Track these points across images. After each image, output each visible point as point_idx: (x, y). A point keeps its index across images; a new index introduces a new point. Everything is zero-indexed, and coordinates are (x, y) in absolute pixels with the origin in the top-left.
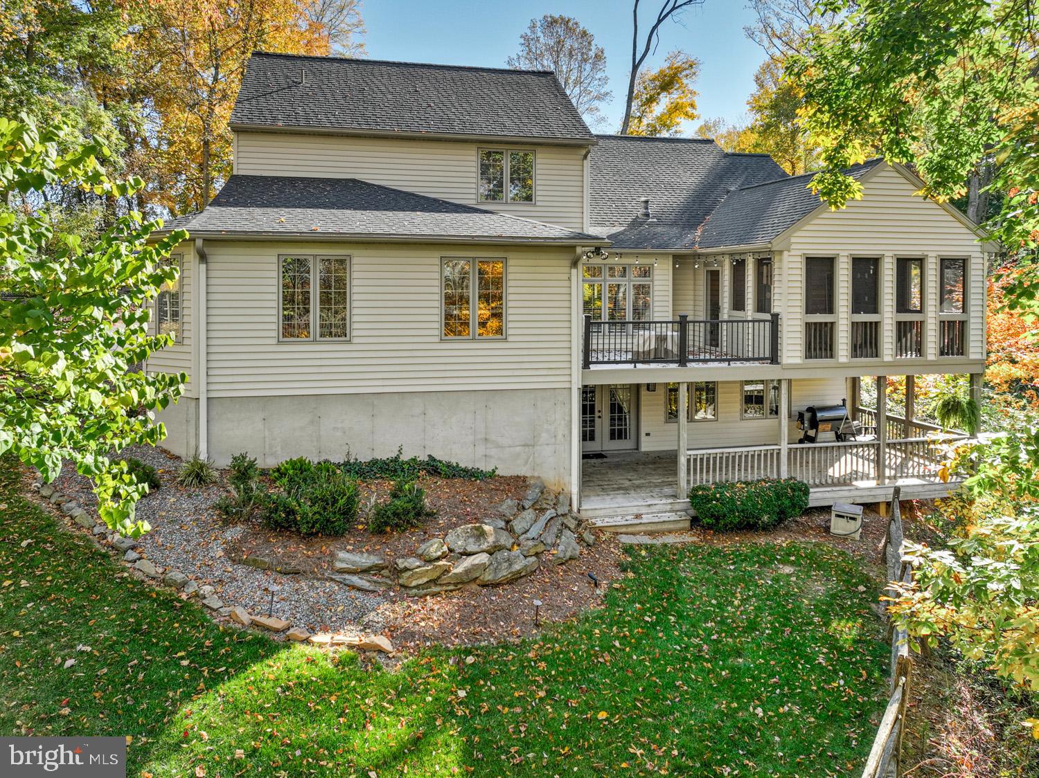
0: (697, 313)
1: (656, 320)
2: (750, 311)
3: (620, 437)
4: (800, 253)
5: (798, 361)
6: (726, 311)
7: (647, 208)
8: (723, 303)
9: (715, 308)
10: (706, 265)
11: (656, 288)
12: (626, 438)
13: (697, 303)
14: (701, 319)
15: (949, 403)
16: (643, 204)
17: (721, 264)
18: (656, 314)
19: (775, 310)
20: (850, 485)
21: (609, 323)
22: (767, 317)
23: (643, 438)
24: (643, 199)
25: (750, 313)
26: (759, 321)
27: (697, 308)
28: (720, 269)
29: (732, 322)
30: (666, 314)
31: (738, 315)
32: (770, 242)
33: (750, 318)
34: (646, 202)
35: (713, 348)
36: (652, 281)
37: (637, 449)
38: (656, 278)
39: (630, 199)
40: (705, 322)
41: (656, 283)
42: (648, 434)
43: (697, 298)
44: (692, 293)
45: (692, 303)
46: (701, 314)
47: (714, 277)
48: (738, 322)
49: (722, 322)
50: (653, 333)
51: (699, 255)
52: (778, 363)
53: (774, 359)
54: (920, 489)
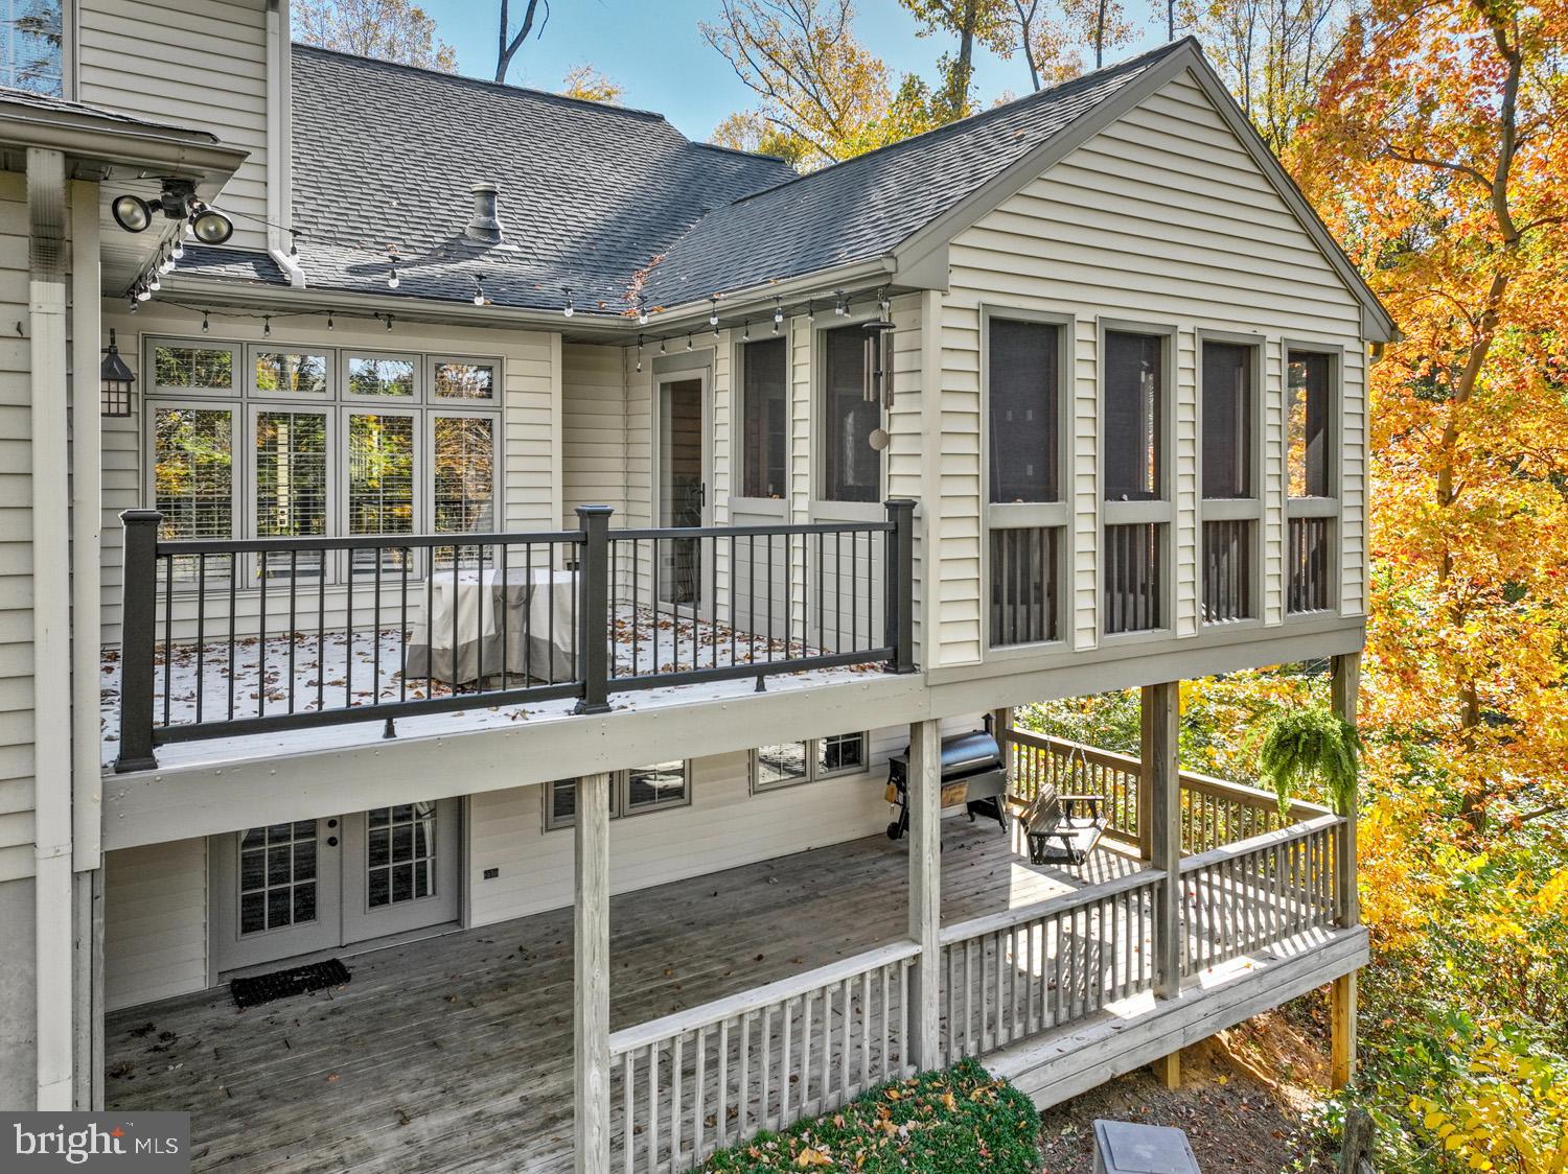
0: (635, 508)
1: (512, 529)
2: (803, 496)
3: (402, 895)
4: (972, 300)
5: (970, 656)
6: (722, 500)
7: (490, 212)
8: (713, 475)
9: (687, 494)
10: (660, 366)
11: (510, 432)
12: (422, 893)
13: (634, 479)
14: (647, 525)
15: (1297, 737)
16: (479, 201)
17: (707, 359)
18: (511, 513)
19: (896, 488)
20: (1101, 1014)
21: (351, 546)
22: (875, 512)
23: (476, 884)
24: (481, 185)
25: (802, 503)
26: (838, 528)
27: (634, 494)
28: (702, 374)
29: (752, 532)
30: (544, 512)
31: (765, 509)
32: (889, 255)
33: (802, 520)
34: (490, 194)
35: (686, 610)
36: (500, 409)
37: (458, 922)
38: (511, 400)
39: (445, 194)
40: (654, 535)
41: (510, 415)
42: (491, 874)
43: (634, 465)
44: (619, 451)
45: (619, 479)
46: (647, 510)
47: (685, 401)
48: (769, 531)
49: (715, 533)
50: (491, 577)
51: (641, 337)
52: (912, 669)
53: (898, 655)
54: (1254, 988)
